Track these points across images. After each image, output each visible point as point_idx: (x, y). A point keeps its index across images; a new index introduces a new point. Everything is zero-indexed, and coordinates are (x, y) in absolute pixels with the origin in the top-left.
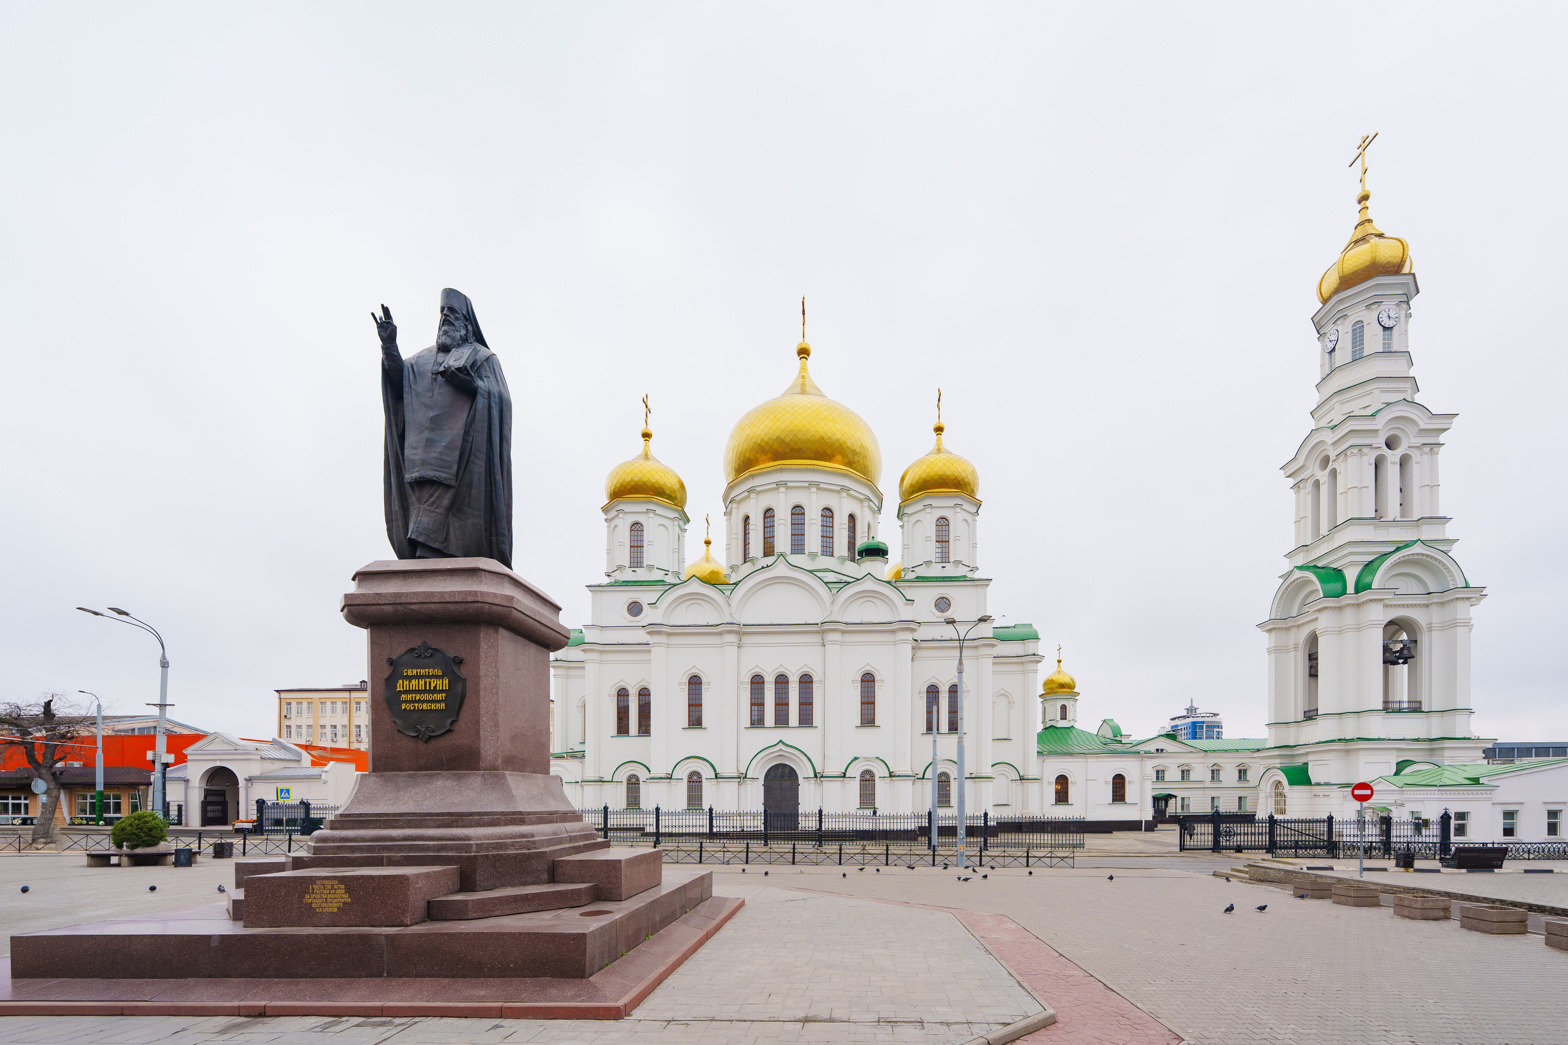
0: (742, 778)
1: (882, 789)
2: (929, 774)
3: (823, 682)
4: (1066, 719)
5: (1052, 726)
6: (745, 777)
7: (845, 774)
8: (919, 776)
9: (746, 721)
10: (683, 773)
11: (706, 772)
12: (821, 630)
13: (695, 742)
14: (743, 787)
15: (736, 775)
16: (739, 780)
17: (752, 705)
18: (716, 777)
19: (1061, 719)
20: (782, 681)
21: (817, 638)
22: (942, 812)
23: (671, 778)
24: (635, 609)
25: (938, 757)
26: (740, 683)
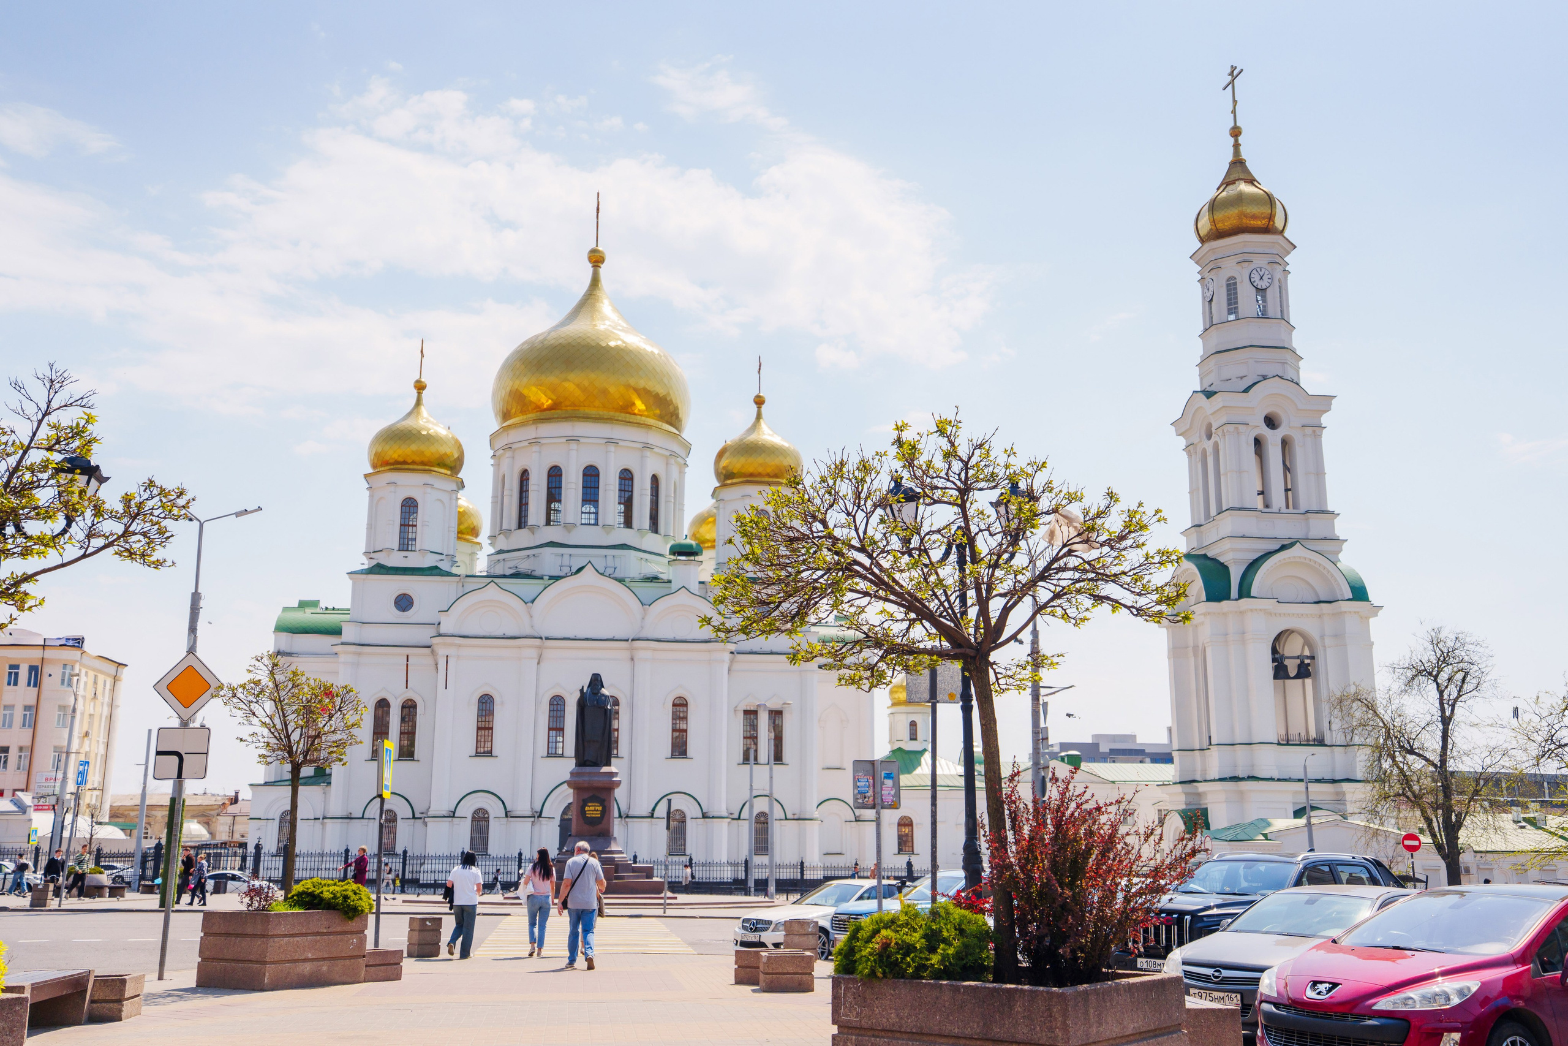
0: (536, 816)
1: (694, 830)
2: (745, 814)
3: (632, 706)
4: (916, 739)
5: (900, 749)
6: (540, 816)
7: (653, 814)
8: (733, 816)
9: (543, 750)
10: (467, 809)
11: (494, 809)
12: (631, 645)
13: (484, 773)
14: (537, 827)
15: (529, 813)
16: (533, 819)
17: (550, 729)
18: (507, 816)
19: (911, 739)
22: (758, 860)
23: (454, 817)
24: (404, 602)
25: (755, 793)
26: (537, 703)
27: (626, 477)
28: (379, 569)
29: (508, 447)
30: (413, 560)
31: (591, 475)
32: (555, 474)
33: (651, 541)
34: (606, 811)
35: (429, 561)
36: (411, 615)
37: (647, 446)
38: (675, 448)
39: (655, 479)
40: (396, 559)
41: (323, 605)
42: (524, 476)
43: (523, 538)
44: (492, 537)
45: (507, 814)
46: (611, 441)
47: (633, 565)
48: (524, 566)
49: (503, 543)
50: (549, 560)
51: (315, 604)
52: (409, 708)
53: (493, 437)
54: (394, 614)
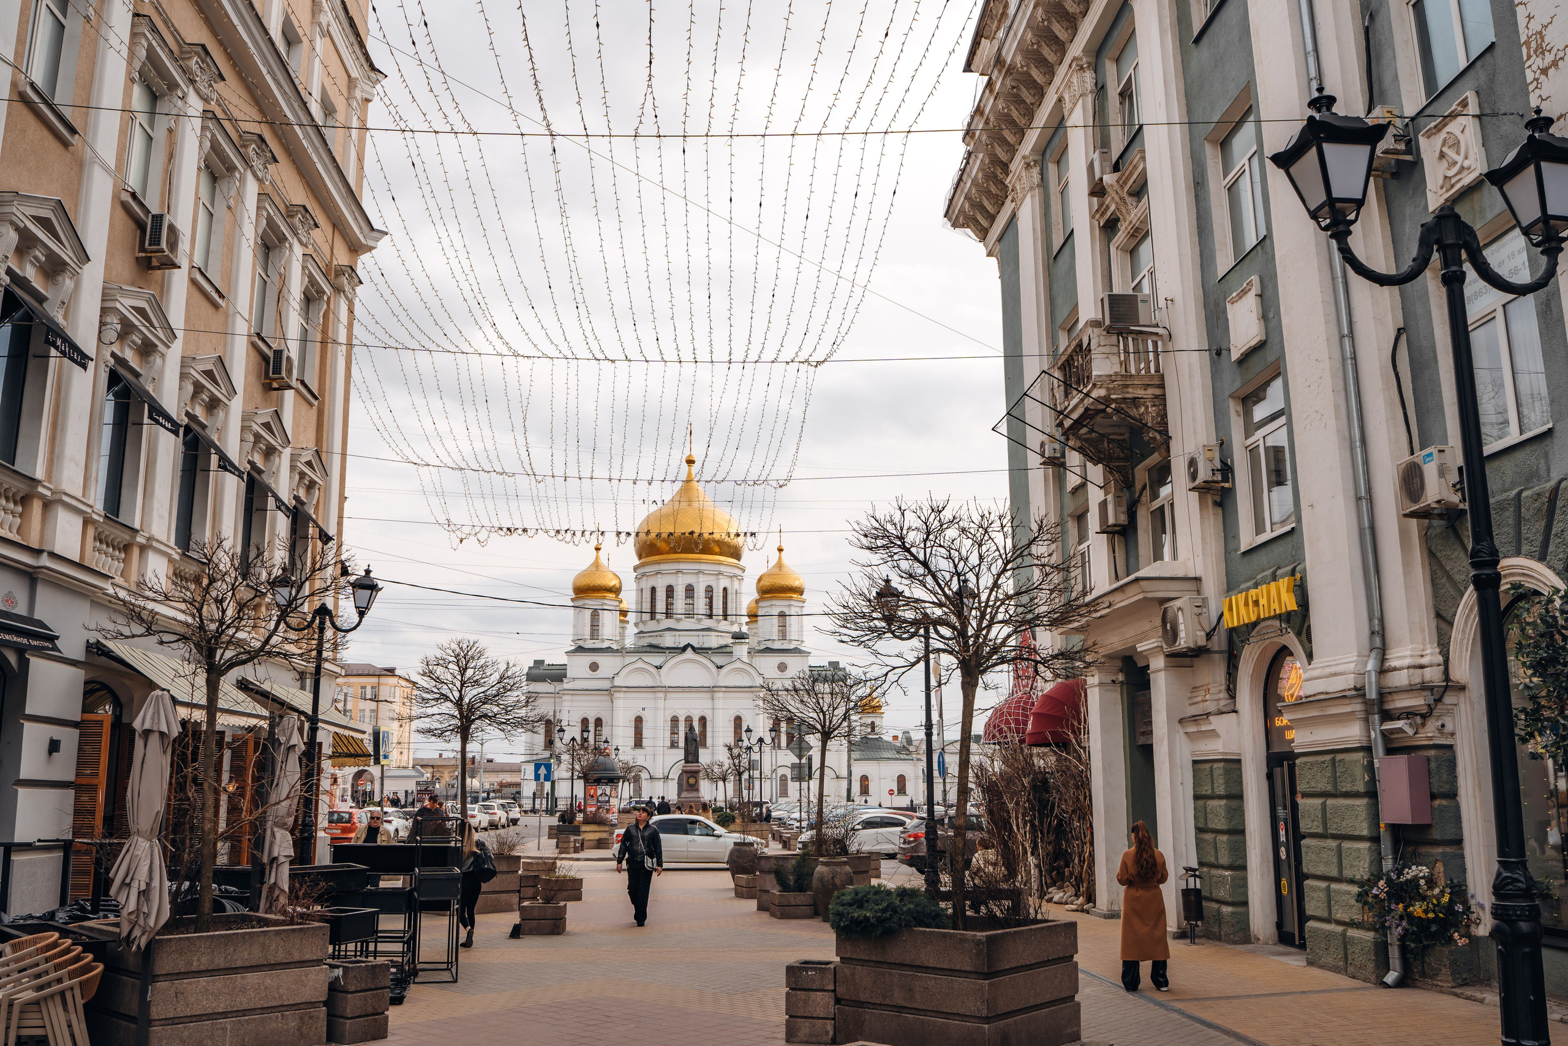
0: (666, 778)
2: (774, 776)
3: (713, 721)
4: (874, 731)
5: (865, 737)
8: (768, 777)
9: (668, 744)
11: (645, 775)
12: (712, 690)
13: (639, 757)
14: (666, 783)
15: (662, 777)
16: (664, 780)
17: (672, 734)
19: (872, 732)
20: (689, 720)
21: (709, 695)
24: (594, 667)
25: (779, 764)
26: (665, 721)
27: (709, 590)
28: (580, 649)
29: (643, 575)
30: (598, 645)
31: (690, 590)
32: (670, 591)
33: (724, 625)
34: (697, 782)
35: (605, 645)
36: (598, 674)
37: (720, 573)
38: (738, 572)
39: (725, 589)
40: (589, 644)
41: (546, 662)
42: (653, 590)
43: (652, 626)
44: (636, 625)
45: (651, 778)
46: (700, 572)
47: (713, 641)
48: (654, 641)
49: (642, 628)
50: (668, 641)
51: (542, 662)
52: (599, 722)
53: (636, 569)
54: (590, 674)
